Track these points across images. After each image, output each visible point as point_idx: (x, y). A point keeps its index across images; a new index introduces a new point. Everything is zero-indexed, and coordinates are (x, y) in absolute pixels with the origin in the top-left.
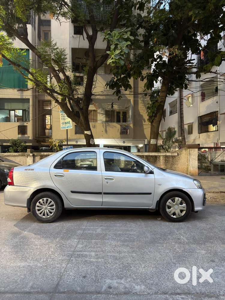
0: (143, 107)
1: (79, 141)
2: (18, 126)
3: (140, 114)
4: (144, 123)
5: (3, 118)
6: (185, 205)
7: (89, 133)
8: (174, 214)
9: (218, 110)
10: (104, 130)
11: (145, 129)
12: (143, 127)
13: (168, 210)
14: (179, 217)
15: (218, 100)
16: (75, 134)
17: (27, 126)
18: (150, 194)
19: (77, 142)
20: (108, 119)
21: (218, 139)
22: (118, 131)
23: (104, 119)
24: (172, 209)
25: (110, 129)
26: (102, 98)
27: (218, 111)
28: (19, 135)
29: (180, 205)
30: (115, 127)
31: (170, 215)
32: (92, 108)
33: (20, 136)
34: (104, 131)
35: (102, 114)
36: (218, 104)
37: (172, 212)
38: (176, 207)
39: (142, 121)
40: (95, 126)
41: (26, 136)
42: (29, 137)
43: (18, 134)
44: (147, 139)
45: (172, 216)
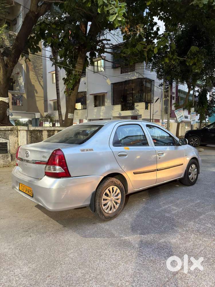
0: (35, 76)
3: (31, 84)
4: (36, 95)
9: (86, 90)
11: (38, 101)
12: (35, 99)
15: (86, 81)
21: (86, 116)
27: (86, 92)
36: (87, 85)
39: (34, 92)
44: (39, 112)
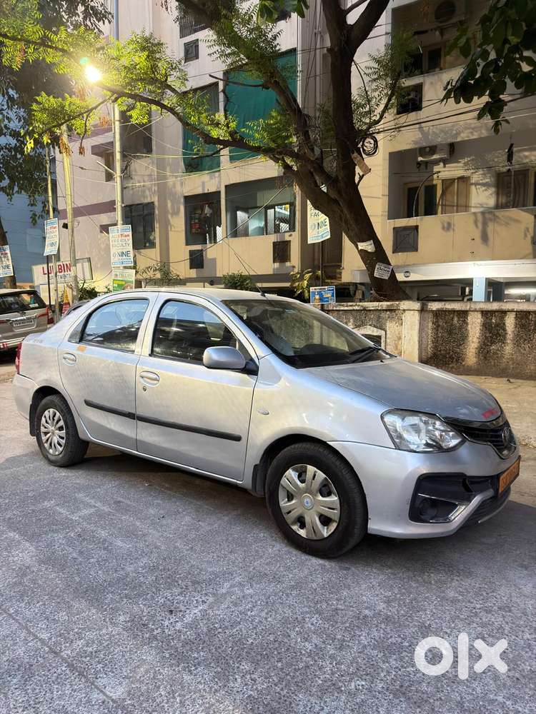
1: (413, 273)
2: (274, 243)
5: (260, 227)
6: (337, 498)
7: (370, 247)
8: (301, 521)
10: (477, 234)
13: (284, 503)
14: (315, 538)
16: (393, 252)
17: (290, 241)
18: (238, 439)
19: (408, 274)
20: (503, 200)
22: (526, 236)
23: (492, 202)
24: (294, 502)
25: (498, 228)
26: (475, 137)
28: (275, 264)
29: (320, 498)
30: (518, 221)
31: (289, 521)
32: (453, 173)
33: (277, 265)
34: (478, 239)
35: (484, 185)
37: (294, 514)
38: (307, 499)
40: (449, 224)
41: (288, 264)
42: (294, 267)
43: (274, 262)
45: (295, 527)
